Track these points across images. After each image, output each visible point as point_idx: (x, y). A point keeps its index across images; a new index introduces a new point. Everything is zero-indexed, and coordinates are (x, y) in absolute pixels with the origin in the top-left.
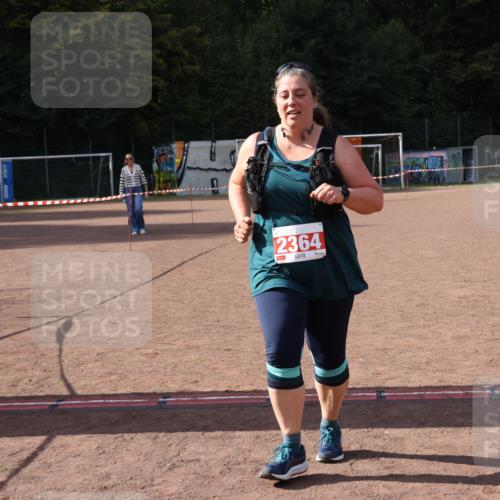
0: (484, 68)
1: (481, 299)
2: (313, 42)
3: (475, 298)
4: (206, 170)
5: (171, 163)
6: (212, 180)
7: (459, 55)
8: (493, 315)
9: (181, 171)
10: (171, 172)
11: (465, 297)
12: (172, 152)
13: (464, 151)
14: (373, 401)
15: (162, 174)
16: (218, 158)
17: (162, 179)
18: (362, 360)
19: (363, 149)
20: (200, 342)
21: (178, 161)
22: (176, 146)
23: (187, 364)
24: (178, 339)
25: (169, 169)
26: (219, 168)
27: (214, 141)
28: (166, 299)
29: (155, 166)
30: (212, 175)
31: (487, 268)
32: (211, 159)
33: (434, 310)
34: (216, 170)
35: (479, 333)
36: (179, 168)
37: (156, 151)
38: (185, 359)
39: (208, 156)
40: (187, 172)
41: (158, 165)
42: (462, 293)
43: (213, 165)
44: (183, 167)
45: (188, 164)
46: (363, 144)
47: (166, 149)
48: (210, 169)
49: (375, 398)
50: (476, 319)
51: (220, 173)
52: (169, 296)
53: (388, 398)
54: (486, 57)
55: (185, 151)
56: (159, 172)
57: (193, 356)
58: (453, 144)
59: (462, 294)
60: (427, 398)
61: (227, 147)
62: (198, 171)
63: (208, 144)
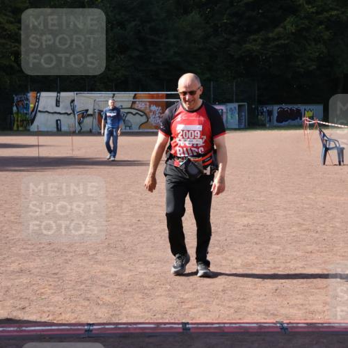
0: (254, 48)
1: (261, 227)
2: (133, 23)
3: (256, 227)
4: (52, 113)
5: (27, 107)
6: (57, 121)
7: (235, 38)
8: (272, 243)
9: (34, 113)
10: (26, 114)
11: (248, 225)
12: (27, 99)
13: (239, 106)
14: (179, 333)
15: (20, 115)
16: (61, 105)
17: (19, 119)
18: (169, 287)
19: (167, 102)
20: (31, 265)
21: (32, 106)
22: (31, 95)
23: (18, 288)
24: (13, 262)
25: (25, 111)
26: (62, 112)
27: (59, 92)
28: (9, 221)
29: (15, 109)
30: (57, 117)
31: (262, 199)
32: (57, 106)
33: (224, 238)
34: (59, 113)
35: (263, 261)
36: (33, 111)
37: (15, 98)
38: (17, 282)
39: (54, 103)
40: (39, 114)
41: (17, 108)
42: (245, 221)
43: (58, 110)
44: (35, 110)
45: (39, 109)
46: (167, 98)
47: (23, 97)
48: (55, 113)
49: (181, 330)
50: (259, 247)
51: (62, 116)
52: (12, 218)
53: (192, 331)
54: (255, 40)
55: (37, 99)
56: (17, 113)
57: (24, 280)
58: (231, 101)
59: (246, 223)
60: (226, 330)
61: (68, 97)
62: (47, 113)
63: (54, 94)
